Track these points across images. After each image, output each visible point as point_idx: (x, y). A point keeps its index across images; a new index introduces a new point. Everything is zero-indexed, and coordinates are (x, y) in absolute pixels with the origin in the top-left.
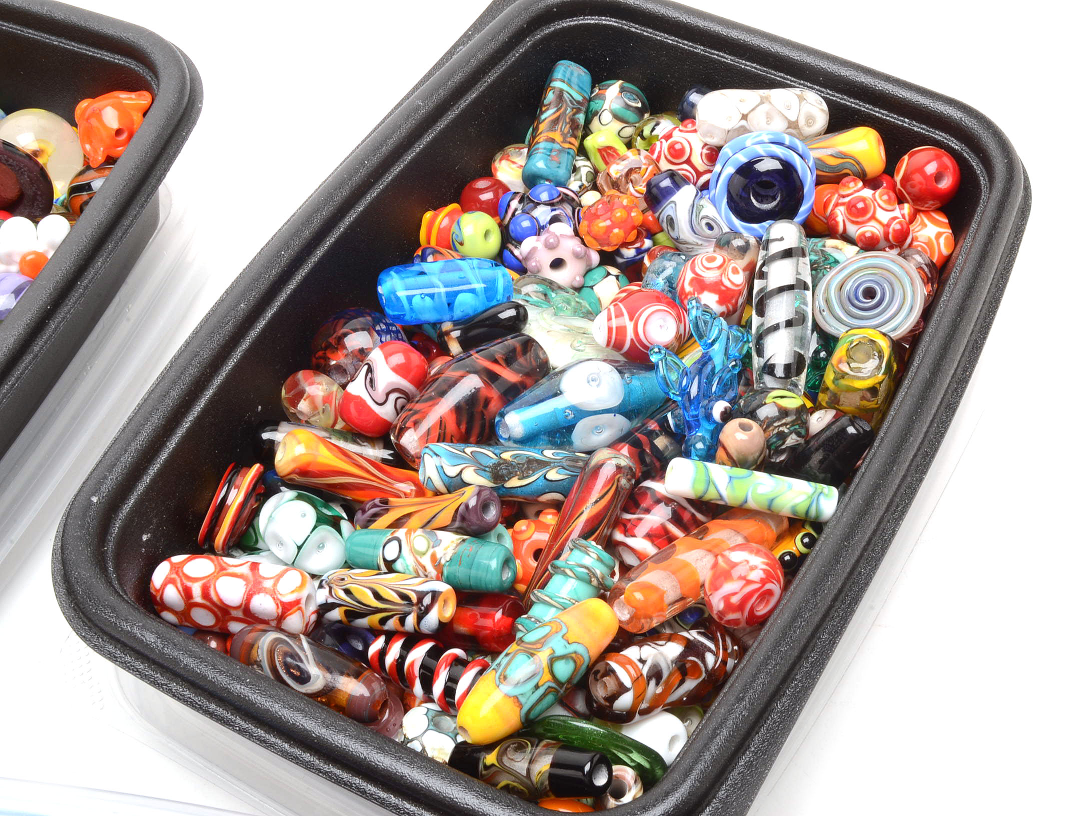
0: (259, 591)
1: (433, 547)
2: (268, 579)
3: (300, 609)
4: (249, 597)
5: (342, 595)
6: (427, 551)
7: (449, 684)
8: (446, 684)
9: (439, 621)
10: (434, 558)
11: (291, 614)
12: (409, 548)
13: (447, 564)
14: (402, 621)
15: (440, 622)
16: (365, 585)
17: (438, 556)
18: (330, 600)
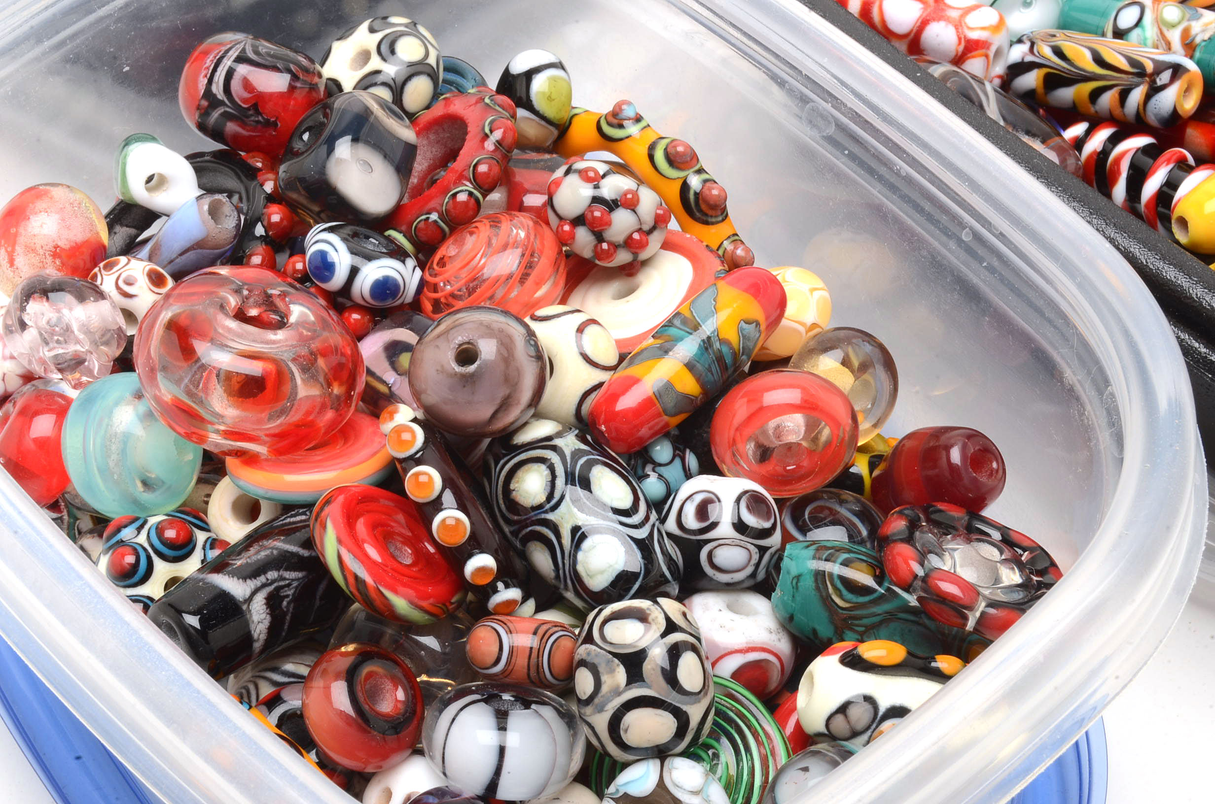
0: (939, 19)
1: (1189, 20)
2: (954, 8)
3: (987, 56)
4: (924, 23)
5: (1047, 52)
6: (1179, 23)
7: (1165, 189)
8: (1162, 187)
9: (1175, 108)
10: (1186, 33)
11: (973, 57)
12: (1154, 16)
13: (1203, 44)
14: (1124, 95)
15: (1175, 111)
16: (1085, 44)
17: (1194, 32)
18: (1029, 58)
